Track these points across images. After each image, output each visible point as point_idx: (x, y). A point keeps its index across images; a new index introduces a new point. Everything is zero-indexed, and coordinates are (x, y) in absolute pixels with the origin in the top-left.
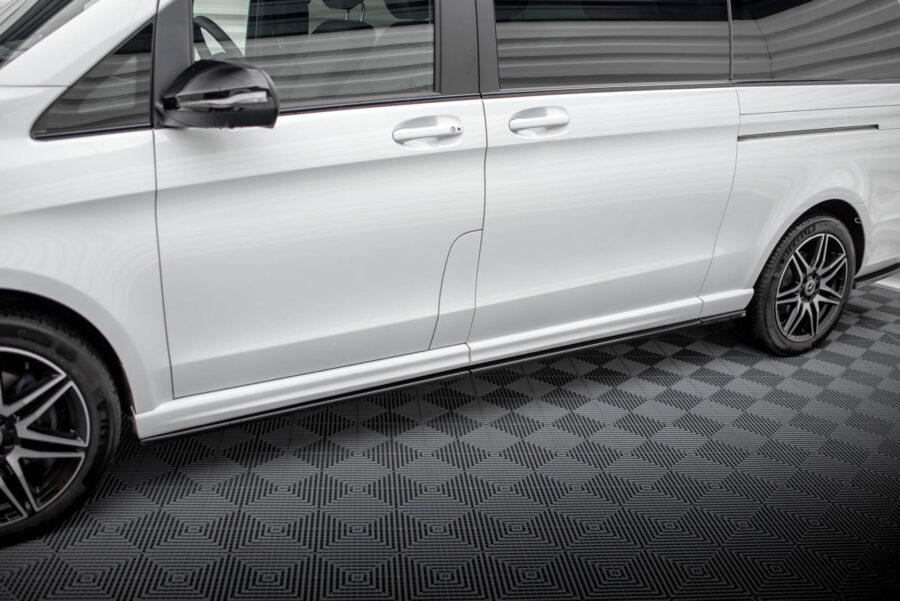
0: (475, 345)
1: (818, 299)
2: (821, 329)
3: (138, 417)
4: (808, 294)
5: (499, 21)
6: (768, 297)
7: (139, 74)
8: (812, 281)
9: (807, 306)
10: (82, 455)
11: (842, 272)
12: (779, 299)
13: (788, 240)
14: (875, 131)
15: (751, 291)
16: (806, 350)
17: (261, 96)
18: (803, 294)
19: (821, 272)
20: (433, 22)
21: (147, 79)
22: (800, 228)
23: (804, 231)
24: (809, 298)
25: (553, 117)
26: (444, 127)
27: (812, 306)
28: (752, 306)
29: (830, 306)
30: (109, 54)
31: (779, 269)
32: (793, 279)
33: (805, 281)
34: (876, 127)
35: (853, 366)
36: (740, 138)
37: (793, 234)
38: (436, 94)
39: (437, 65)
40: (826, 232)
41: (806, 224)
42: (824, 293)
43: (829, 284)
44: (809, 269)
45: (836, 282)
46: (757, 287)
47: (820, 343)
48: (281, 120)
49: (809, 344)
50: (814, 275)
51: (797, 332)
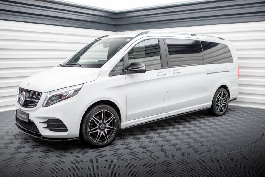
0: (169, 112)
1: (223, 105)
2: (224, 111)
3: (122, 124)
4: (221, 103)
5: (169, 55)
6: (215, 104)
7: (122, 65)
8: (221, 101)
9: (221, 106)
10: (115, 130)
11: (226, 99)
12: (217, 104)
13: (217, 93)
14: (228, 72)
15: (212, 103)
16: (222, 115)
17: (144, 68)
18: (220, 104)
19: (223, 99)
20: (160, 55)
21: (123, 66)
22: (218, 91)
23: (219, 91)
24: (221, 104)
25: (179, 71)
26: (164, 73)
27: (222, 106)
28: (212, 106)
29: (225, 106)
30: (119, 62)
31: (216, 99)
32: (218, 101)
33: (220, 101)
34: (229, 71)
35: (225, 122)
36: (207, 74)
37: (217, 92)
38: (162, 68)
39: (161, 63)
40: (223, 91)
41: (219, 90)
42: (224, 103)
43: (224, 101)
44: (221, 99)
45: (226, 101)
46: (212, 102)
47: (224, 114)
48: (146, 72)
49: (223, 114)
50: (222, 100)
51: (220, 111)
